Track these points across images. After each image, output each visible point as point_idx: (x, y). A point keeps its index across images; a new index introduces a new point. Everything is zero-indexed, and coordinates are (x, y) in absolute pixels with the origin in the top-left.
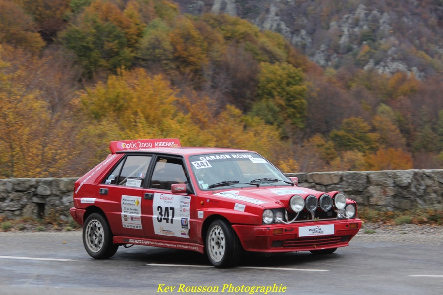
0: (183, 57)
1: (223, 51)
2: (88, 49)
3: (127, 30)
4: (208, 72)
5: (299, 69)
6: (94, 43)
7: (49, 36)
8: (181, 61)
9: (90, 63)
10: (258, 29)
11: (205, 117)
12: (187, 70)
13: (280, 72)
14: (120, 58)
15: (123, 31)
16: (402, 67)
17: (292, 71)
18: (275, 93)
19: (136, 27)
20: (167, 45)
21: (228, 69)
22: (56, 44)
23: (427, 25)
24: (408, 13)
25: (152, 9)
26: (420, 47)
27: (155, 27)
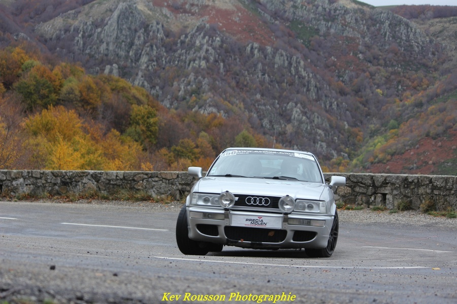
0: (86, 100)
1: (110, 97)
2: (31, 93)
4: (100, 110)
5: (154, 109)
6: (34, 90)
7: (8, 85)
8: (85, 102)
9: (31, 102)
10: (131, 85)
11: (98, 136)
12: (89, 107)
13: (143, 110)
14: (50, 99)
15: (51, 84)
16: (214, 110)
17: (150, 110)
18: (140, 123)
19: (59, 81)
20: (77, 92)
21: (112, 108)
22: (12, 90)
23: (230, 87)
24: (219, 79)
25: (69, 71)
26: (226, 99)
27: (70, 81)
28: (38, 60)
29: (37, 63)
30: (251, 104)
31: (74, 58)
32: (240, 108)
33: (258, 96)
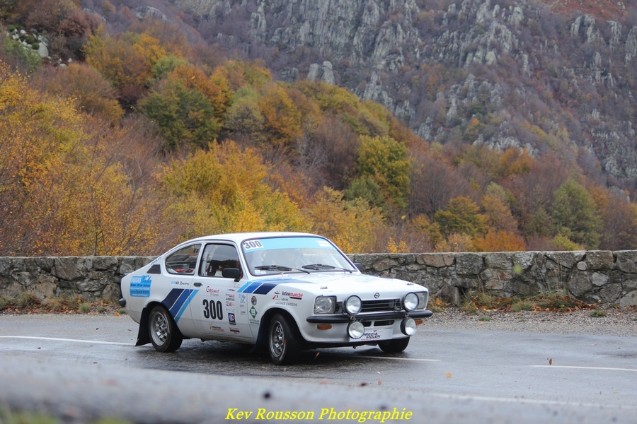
0: (275, 128)
1: (318, 121)
2: (170, 118)
3: (214, 98)
4: (302, 145)
5: (401, 143)
6: (177, 112)
7: (128, 103)
8: (273, 132)
9: (173, 133)
10: (358, 99)
12: (281, 142)
13: (381, 146)
14: (206, 129)
15: (209, 100)
16: (514, 142)
17: (394, 145)
18: (376, 170)
19: (224, 94)
20: (257, 115)
21: (324, 142)
22: (136, 113)
23: (542, 98)
24: (522, 84)
25: (241, 75)
26: (535, 122)
27: (244, 95)
28: (184, 56)
29: (181, 61)
30: (583, 130)
31: (250, 52)
32: (561, 137)
33: (596, 115)
